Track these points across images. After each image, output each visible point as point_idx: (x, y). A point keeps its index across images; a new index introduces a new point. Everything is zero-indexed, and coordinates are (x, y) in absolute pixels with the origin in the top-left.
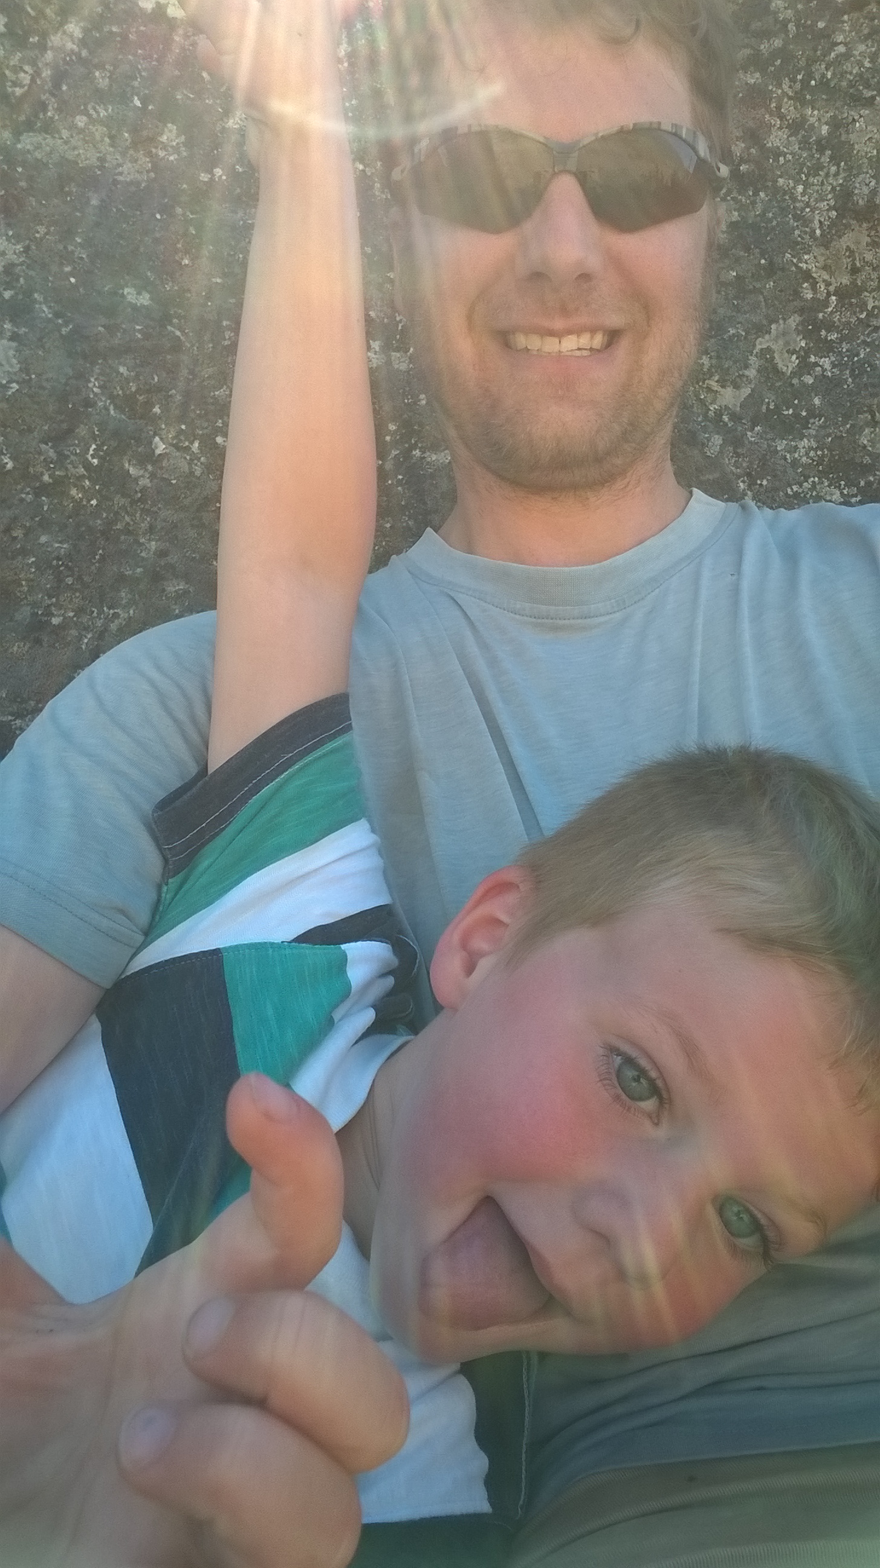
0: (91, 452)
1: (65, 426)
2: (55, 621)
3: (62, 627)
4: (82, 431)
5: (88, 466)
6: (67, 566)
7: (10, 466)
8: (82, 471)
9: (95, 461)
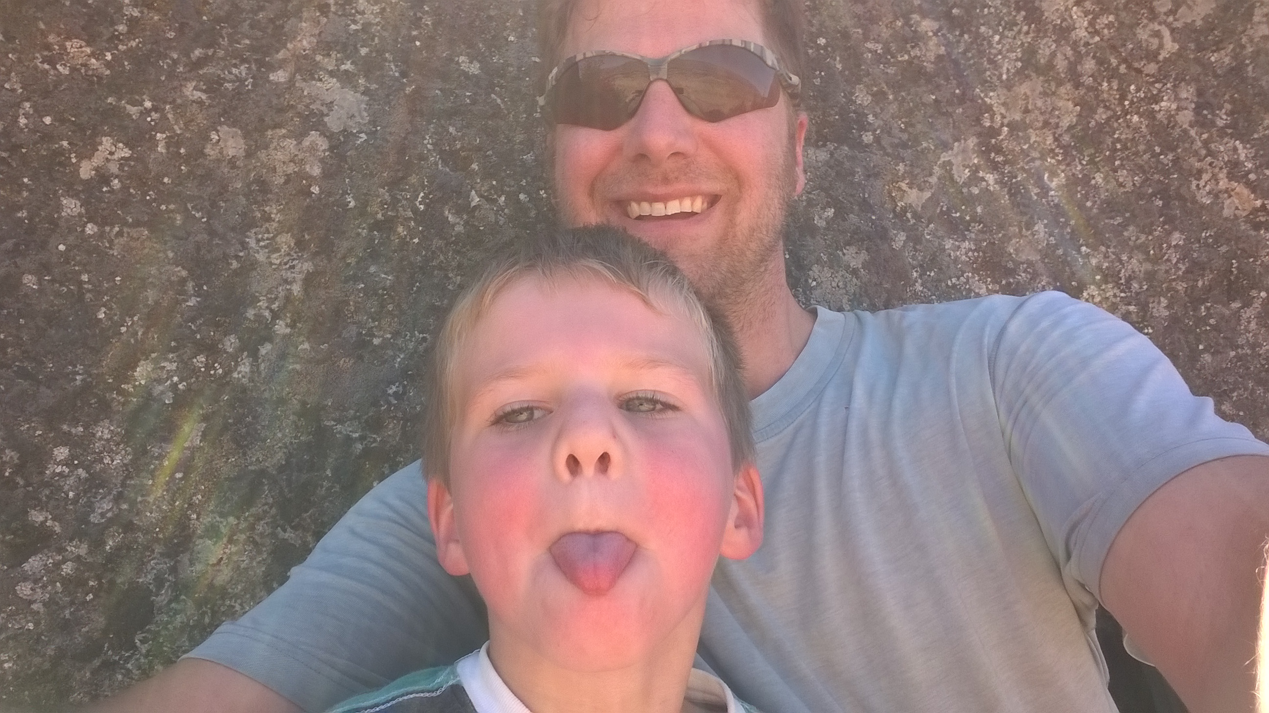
0: (420, 199)
1: (400, 174)
2: (376, 341)
3: (382, 347)
4: (413, 179)
5: (415, 211)
6: (389, 295)
7: (352, 204)
8: (410, 214)
9: (422, 207)
